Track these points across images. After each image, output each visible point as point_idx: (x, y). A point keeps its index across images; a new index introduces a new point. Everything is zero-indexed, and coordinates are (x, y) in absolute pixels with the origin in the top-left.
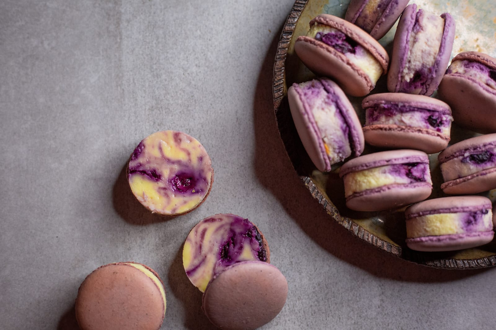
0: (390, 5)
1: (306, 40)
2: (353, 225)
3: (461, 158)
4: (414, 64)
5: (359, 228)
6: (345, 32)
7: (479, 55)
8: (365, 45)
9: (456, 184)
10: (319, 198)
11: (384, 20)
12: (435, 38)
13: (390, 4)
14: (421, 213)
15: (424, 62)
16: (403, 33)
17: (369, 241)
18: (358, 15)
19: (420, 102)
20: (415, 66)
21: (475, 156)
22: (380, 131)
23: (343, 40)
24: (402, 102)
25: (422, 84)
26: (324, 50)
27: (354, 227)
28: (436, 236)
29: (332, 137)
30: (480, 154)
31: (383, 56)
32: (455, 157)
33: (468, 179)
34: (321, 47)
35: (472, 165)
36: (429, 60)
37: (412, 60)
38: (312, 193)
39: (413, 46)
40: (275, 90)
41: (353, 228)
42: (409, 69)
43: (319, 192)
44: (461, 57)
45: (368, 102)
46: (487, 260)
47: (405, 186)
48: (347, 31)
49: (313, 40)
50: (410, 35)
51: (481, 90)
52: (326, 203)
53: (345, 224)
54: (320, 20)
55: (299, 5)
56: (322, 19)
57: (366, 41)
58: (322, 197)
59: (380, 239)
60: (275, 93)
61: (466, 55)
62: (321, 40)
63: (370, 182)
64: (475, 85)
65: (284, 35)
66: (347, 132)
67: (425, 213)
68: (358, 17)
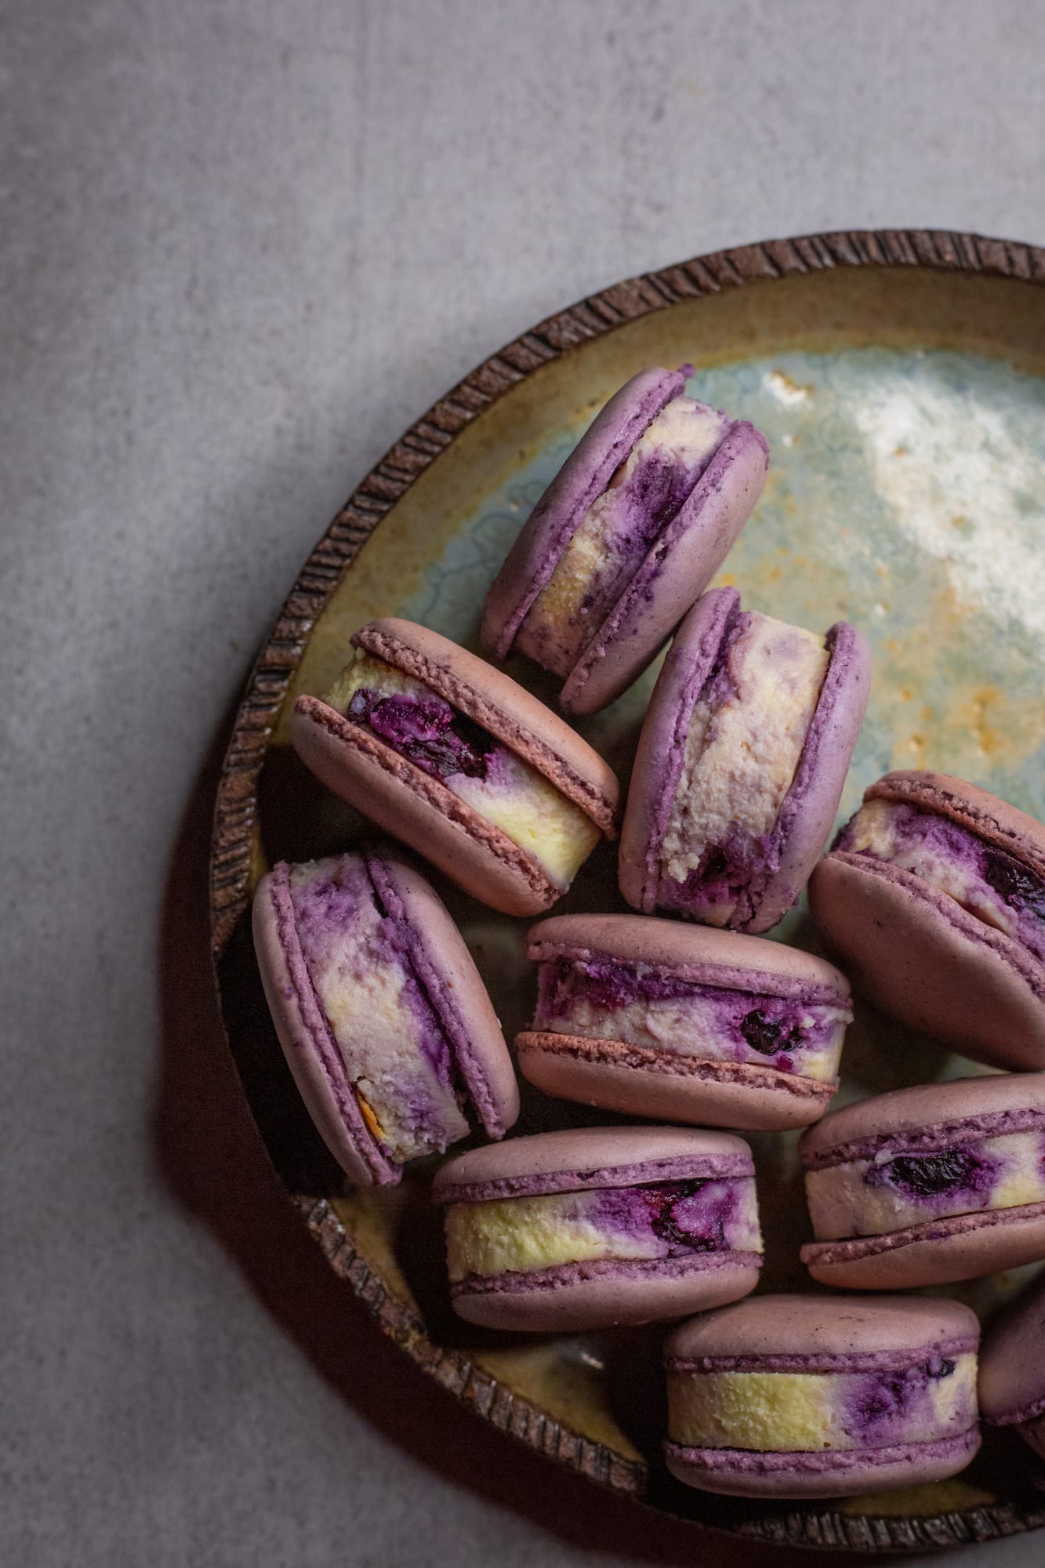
0: (623, 603)
1: (318, 718)
2: (473, 1379)
3: (864, 1165)
4: (703, 821)
5: (496, 1391)
6: (452, 697)
7: (948, 791)
8: (521, 748)
9: (844, 1258)
10: (354, 1279)
11: (602, 652)
12: (782, 730)
13: (625, 598)
14: (707, 1362)
15: (737, 817)
16: (667, 705)
17: (530, 1440)
18: (513, 628)
19: (712, 966)
20: (705, 827)
21: (912, 1165)
22: (570, 1058)
23: (441, 728)
24: (649, 962)
25: (736, 891)
26: (371, 760)
27: (476, 1386)
28: (752, 1451)
29: (387, 1078)
30: (931, 1161)
31: (590, 786)
32: (846, 1161)
33: (886, 1249)
34: (363, 748)
35: (901, 1198)
36: (755, 809)
37: (694, 806)
38: (330, 1256)
39: (699, 756)
40: (218, 880)
41: (472, 1390)
42: (683, 836)
43: (359, 1254)
44: (890, 791)
45: (538, 944)
46: (961, 1524)
47: (647, 1266)
48: (457, 695)
49: (337, 717)
50: (688, 713)
51: (943, 924)
52: (382, 1294)
53: (447, 1376)
54: (373, 642)
55: (319, 571)
56: (379, 640)
57: (527, 735)
58: (369, 1273)
59: (573, 1433)
60: (218, 889)
61: (906, 786)
62: (363, 720)
63: (520, 1247)
64: (922, 905)
65: (261, 681)
66: (446, 1061)
67: (722, 1364)
68: (518, 632)
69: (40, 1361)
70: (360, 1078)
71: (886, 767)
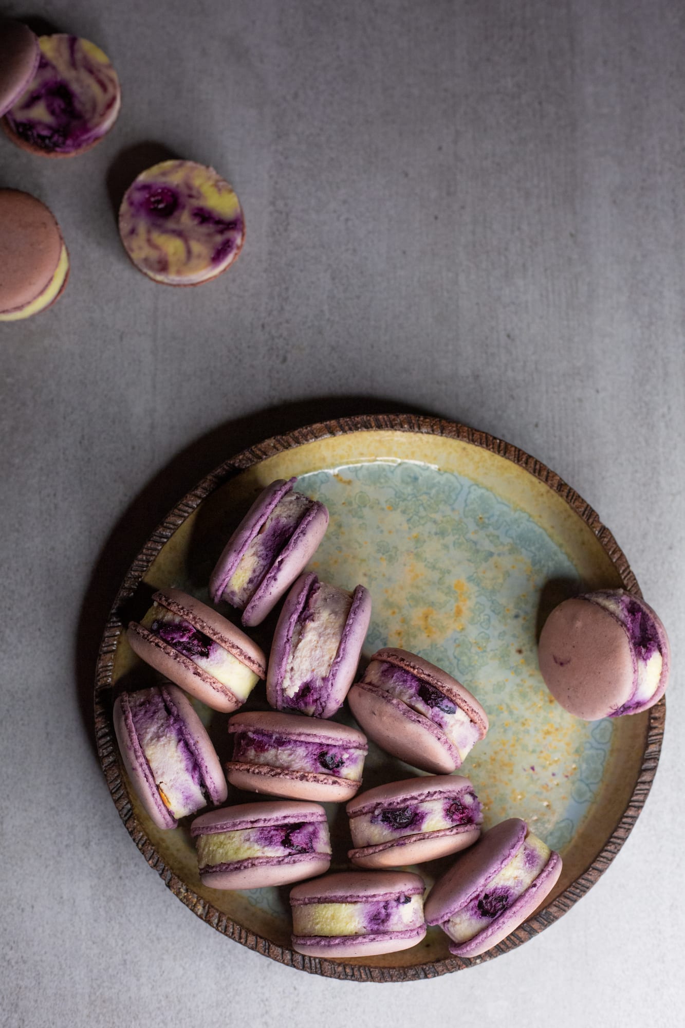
0: (265, 582)
1: (138, 632)
2: (210, 911)
3: (370, 816)
4: (300, 673)
5: (220, 916)
6: (193, 623)
7: (403, 657)
8: (223, 644)
9: (364, 855)
12: (331, 634)
15: (314, 670)
18: (220, 592)
19: (304, 733)
21: (390, 815)
22: (247, 773)
23: (190, 637)
24: (278, 732)
25: (315, 701)
26: (161, 650)
28: (326, 937)
29: (172, 782)
32: (363, 815)
33: (380, 851)
34: (157, 645)
35: (385, 829)
37: (295, 667)
39: (296, 646)
41: (210, 915)
42: (292, 679)
44: (380, 657)
45: (233, 726)
47: (280, 862)
49: (146, 631)
50: (292, 628)
51: (400, 714)
53: (199, 910)
56: (163, 598)
57: (225, 638)
59: (253, 934)
61: (386, 655)
62: (157, 633)
63: (226, 853)
64: (391, 706)
67: (313, 900)
68: (222, 593)
69: (23, 910)
70: (161, 783)
71: (385, 644)
